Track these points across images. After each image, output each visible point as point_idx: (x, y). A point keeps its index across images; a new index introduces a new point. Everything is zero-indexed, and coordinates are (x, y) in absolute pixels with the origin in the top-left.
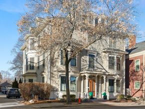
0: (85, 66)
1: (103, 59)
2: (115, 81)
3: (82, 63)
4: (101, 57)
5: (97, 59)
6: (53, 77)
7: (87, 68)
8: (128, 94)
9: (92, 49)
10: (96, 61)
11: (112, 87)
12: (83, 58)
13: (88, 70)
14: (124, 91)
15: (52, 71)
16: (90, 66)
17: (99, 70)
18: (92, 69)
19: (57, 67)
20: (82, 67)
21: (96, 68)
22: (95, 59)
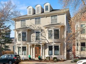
1: (46, 33)
2: (53, 47)
3: (31, 38)
4: (44, 32)
5: (41, 34)
7: (35, 41)
9: (38, 28)
10: (41, 35)
11: (51, 51)
12: (32, 35)
13: (35, 42)
16: (36, 39)
17: (43, 41)
18: (38, 41)
19: (17, 43)
20: (31, 41)
21: (41, 40)
22: (40, 34)
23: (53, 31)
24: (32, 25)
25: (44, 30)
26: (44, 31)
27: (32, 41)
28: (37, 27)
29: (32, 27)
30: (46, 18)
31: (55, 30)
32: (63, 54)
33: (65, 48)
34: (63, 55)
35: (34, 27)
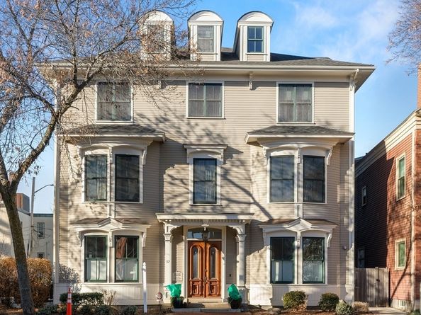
0: (179, 199)
1: (252, 170)
2: (296, 243)
3: (167, 188)
4: (243, 163)
5: (226, 172)
6: (67, 240)
7: (186, 206)
8: (373, 292)
9: (205, 140)
10: (225, 176)
12: (170, 171)
13: (190, 212)
14: (350, 278)
15: (62, 223)
16: (196, 197)
18: (208, 208)
19: (76, 210)
20: (167, 204)
21: (224, 203)
22: (219, 170)
23: (296, 161)
24: (171, 117)
25: (239, 152)
26: (242, 157)
27: (170, 207)
28: (199, 131)
29: (172, 131)
30: (253, 89)
31: (304, 157)
32: (338, 277)
33: (348, 249)
34: (338, 286)
35: (184, 128)
